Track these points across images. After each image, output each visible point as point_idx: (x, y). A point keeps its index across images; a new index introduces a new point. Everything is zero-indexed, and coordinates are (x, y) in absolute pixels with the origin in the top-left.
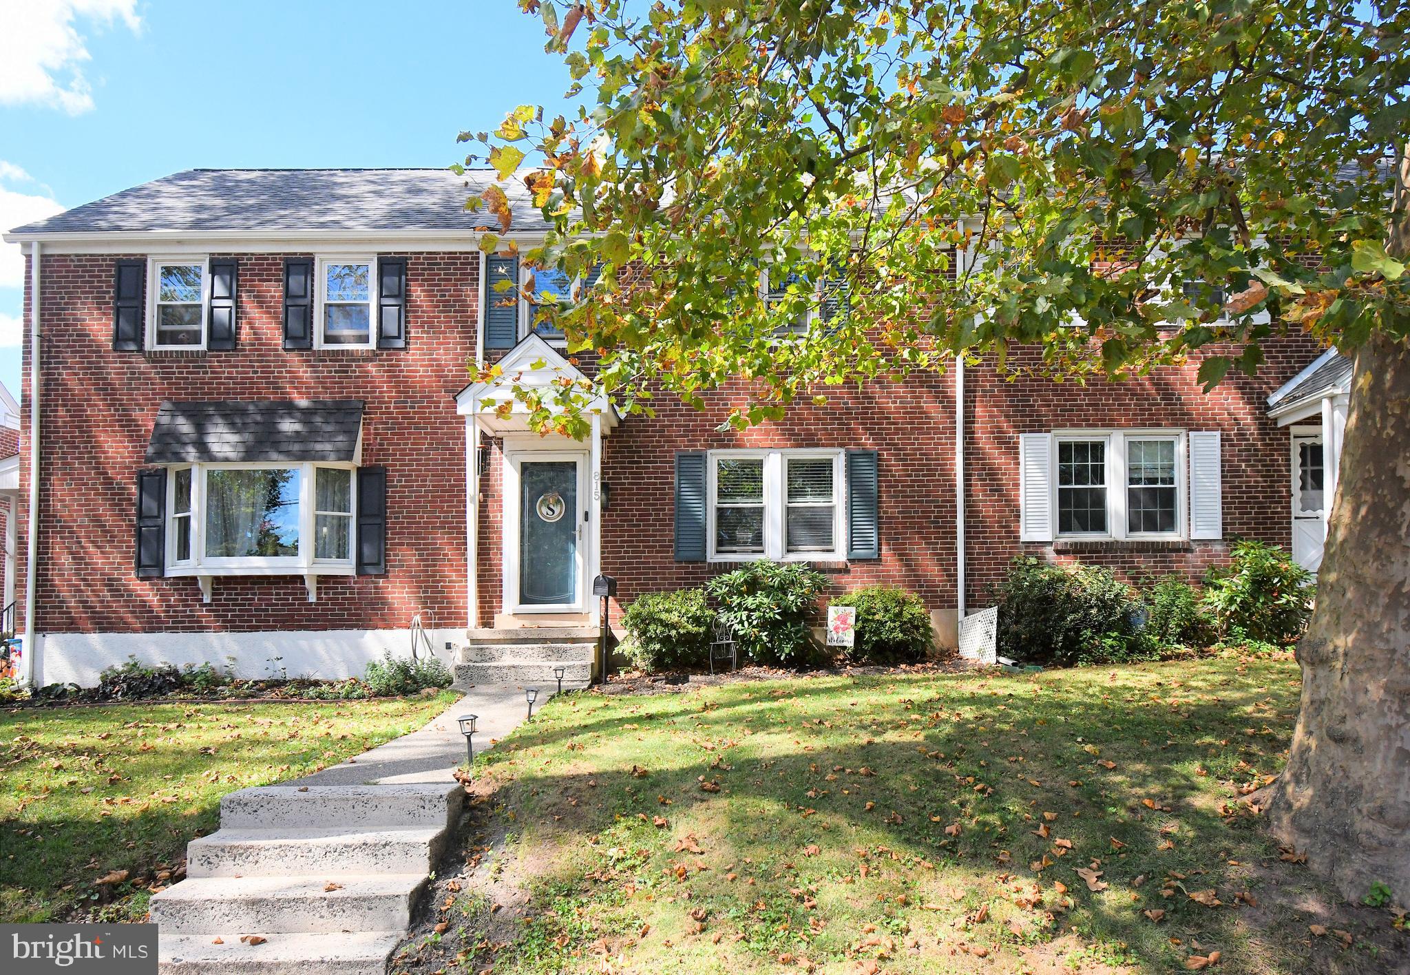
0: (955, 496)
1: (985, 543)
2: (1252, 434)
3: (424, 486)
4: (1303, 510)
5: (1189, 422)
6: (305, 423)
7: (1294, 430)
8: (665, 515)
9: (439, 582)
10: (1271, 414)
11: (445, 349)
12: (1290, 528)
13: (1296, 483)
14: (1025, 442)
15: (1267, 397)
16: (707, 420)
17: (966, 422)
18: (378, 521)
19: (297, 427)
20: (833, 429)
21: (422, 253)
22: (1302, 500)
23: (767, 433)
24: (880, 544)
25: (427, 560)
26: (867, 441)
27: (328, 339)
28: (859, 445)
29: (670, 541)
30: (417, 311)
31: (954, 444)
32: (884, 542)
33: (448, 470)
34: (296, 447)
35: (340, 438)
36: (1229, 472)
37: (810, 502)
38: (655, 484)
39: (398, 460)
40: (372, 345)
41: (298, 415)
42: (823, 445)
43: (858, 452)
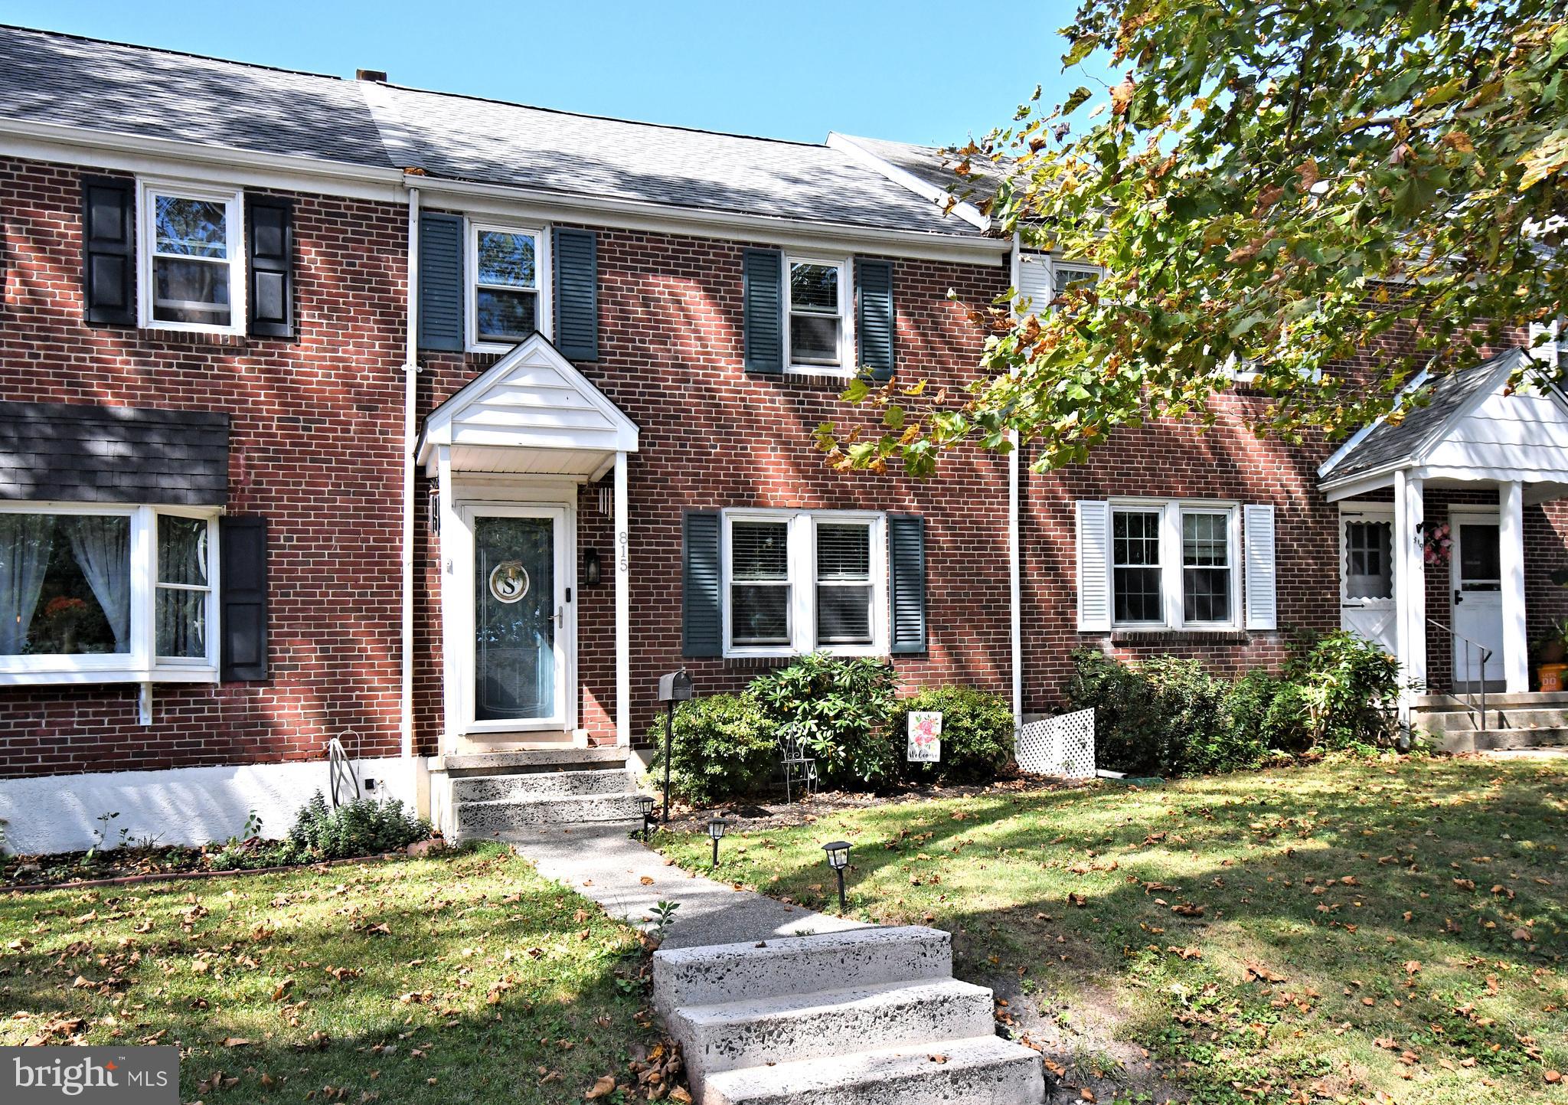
0: (1009, 575)
1: (1041, 633)
2: (1303, 510)
3: (329, 547)
4: (1349, 597)
5: (1243, 493)
6: (135, 444)
7: (1342, 506)
8: (669, 594)
9: (353, 690)
10: (1322, 488)
11: (356, 345)
12: (1339, 618)
13: (1343, 567)
14: (1081, 510)
15: (1318, 467)
16: (722, 469)
17: (1020, 484)
18: (256, 599)
19: (121, 449)
20: (872, 487)
21: (316, 196)
22: (1348, 585)
23: (795, 488)
24: (927, 635)
25: (335, 658)
26: (911, 503)
27: (161, 314)
28: (901, 507)
29: (676, 630)
30: (312, 284)
31: (1007, 511)
32: (931, 631)
33: (364, 525)
34: (125, 482)
35: (200, 470)
36: (1283, 553)
37: (840, 580)
38: (657, 552)
39: (285, 507)
40: (239, 327)
41: (122, 430)
42: (861, 507)
43: (900, 517)
